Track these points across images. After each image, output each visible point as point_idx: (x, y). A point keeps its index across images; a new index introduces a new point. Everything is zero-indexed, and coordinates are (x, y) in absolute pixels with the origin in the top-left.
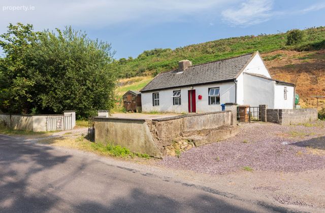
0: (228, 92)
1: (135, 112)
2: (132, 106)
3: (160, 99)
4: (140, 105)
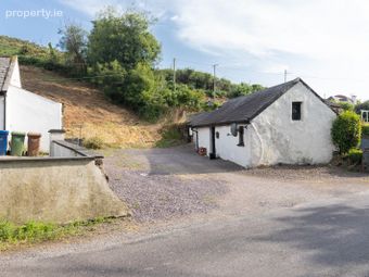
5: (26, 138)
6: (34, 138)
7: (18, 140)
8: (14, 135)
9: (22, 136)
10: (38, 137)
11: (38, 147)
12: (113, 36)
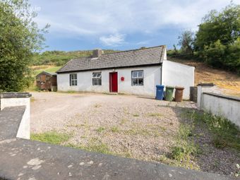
0: (153, 75)
1: (50, 90)
2: (46, 85)
3: (78, 80)
4: (55, 84)
5: (175, 90)
6: (179, 90)
7: (170, 91)
8: (167, 88)
9: (172, 89)
10: (182, 89)
11: (182, 95)
12: (215, 27)
